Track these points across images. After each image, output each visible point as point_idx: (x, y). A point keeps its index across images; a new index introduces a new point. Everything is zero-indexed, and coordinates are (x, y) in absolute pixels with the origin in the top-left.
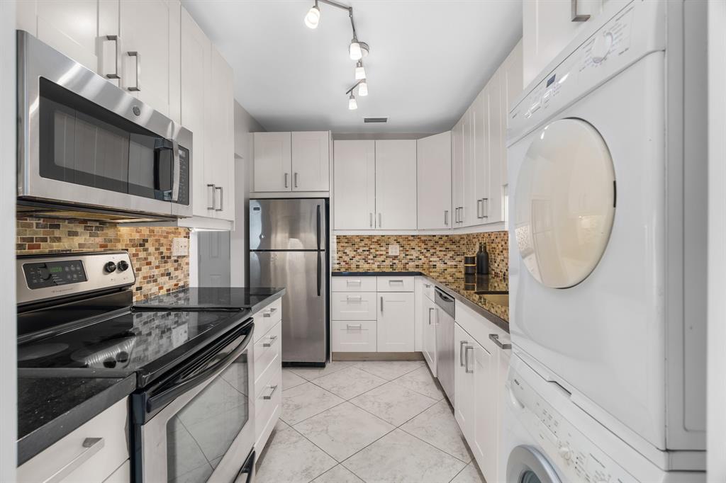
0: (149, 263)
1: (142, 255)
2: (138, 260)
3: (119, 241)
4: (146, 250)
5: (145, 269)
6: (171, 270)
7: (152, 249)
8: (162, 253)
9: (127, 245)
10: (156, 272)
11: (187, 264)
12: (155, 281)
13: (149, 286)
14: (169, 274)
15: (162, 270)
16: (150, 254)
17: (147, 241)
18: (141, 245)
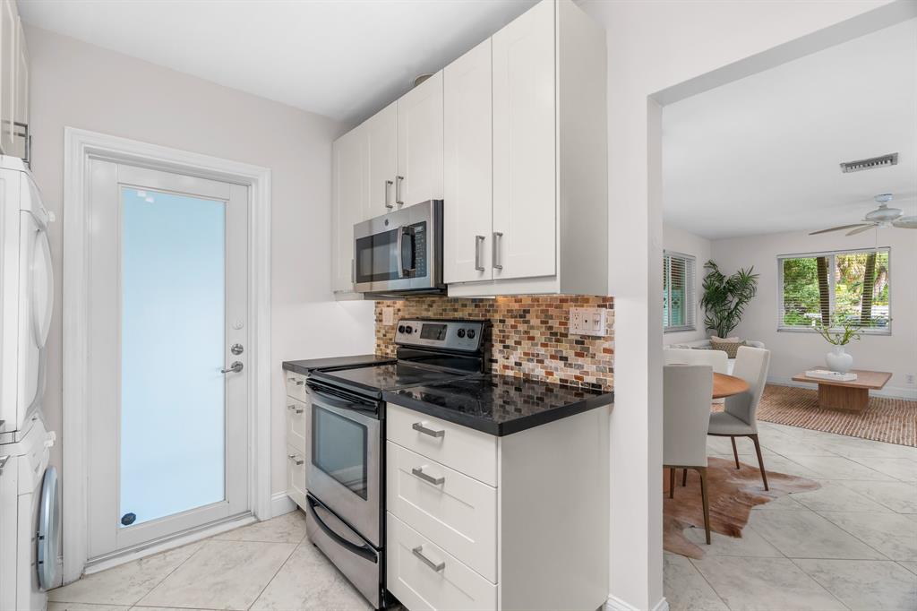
0: (532, 338)
1: (522, 327)
2: (517, 332)
3: (496, 311)
4: (527, 322)
5: (526, 345)
6: (570, 354)
7: (535, 322)
8: (551, 328)
9: (504, 316)
10: (542, 351)
11: (609, 351)
12: (541, 362)
13: (531, 365)
14: (564, 359)
15: (552, 350)
16: (532, 328)
17: (528, 312)
18: (521, 316)
